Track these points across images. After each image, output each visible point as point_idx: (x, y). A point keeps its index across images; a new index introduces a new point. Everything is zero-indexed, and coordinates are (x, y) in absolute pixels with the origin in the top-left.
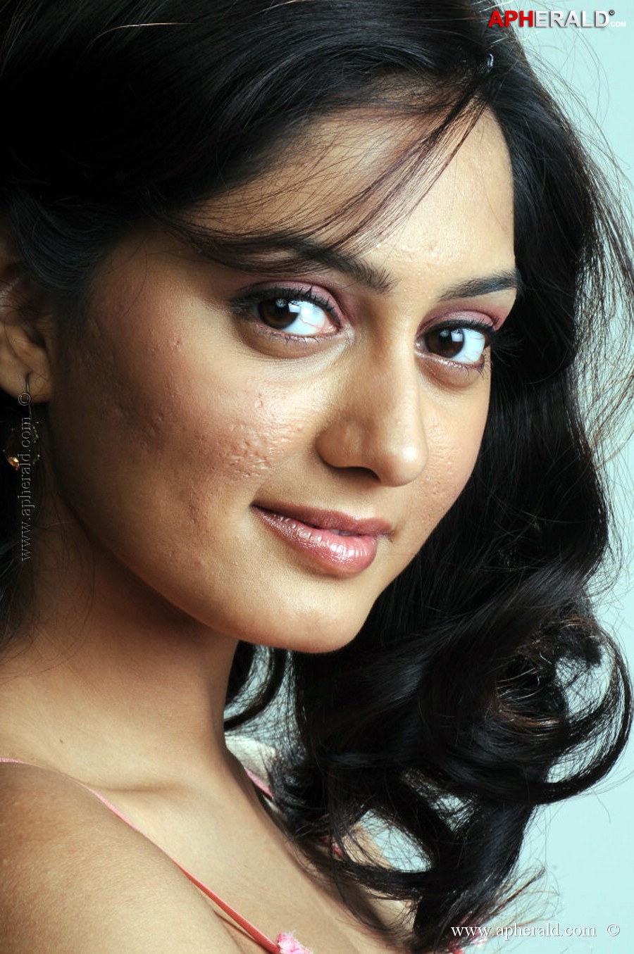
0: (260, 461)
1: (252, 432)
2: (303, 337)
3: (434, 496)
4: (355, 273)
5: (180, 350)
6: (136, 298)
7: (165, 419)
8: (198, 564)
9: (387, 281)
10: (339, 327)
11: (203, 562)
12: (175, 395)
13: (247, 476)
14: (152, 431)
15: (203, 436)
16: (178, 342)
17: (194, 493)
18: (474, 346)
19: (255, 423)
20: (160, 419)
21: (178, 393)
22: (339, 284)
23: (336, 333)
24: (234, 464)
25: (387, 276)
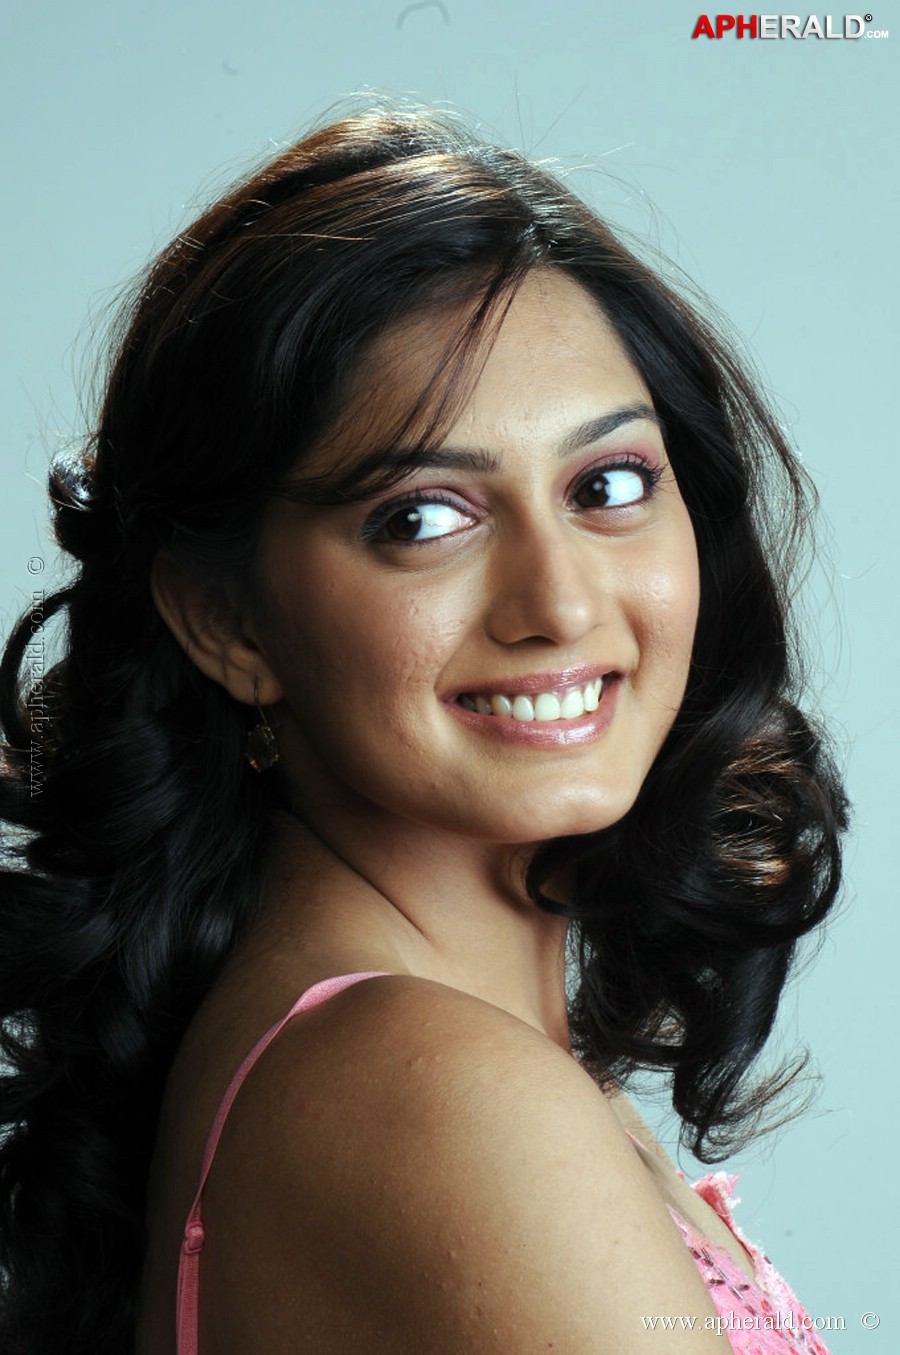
1: (414, 640)
22: (449, 480)
23: (475, 525)
24: (409, 678)
25: (488, 453)
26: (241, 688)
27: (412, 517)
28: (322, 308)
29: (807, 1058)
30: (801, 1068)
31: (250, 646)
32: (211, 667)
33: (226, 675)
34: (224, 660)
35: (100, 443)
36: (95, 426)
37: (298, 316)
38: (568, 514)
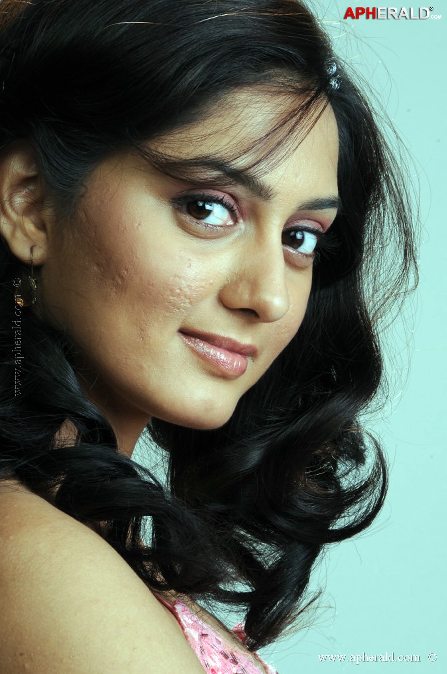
0: (187, 301)
1: (183, 282)
2: (215, 226)
4: (252, 186)
5: (140, 229)
6: (113, 197)
7: (129, 273)
8: (141, 367)
9: (270, 194)
10: (236, 221)
11: (144, 365)
12: (136, 257)
13: (178, 311)
14: (120, 281)
15: (153, 284)
16: (139, 224)
17: (144, 321)
18: (310, 243)
19: (186, 276)
20: (125, 272)
21: (138, 256)
23: (234, 225)
25: (271, 190)
33: (14, 235)
34: (17, 226)
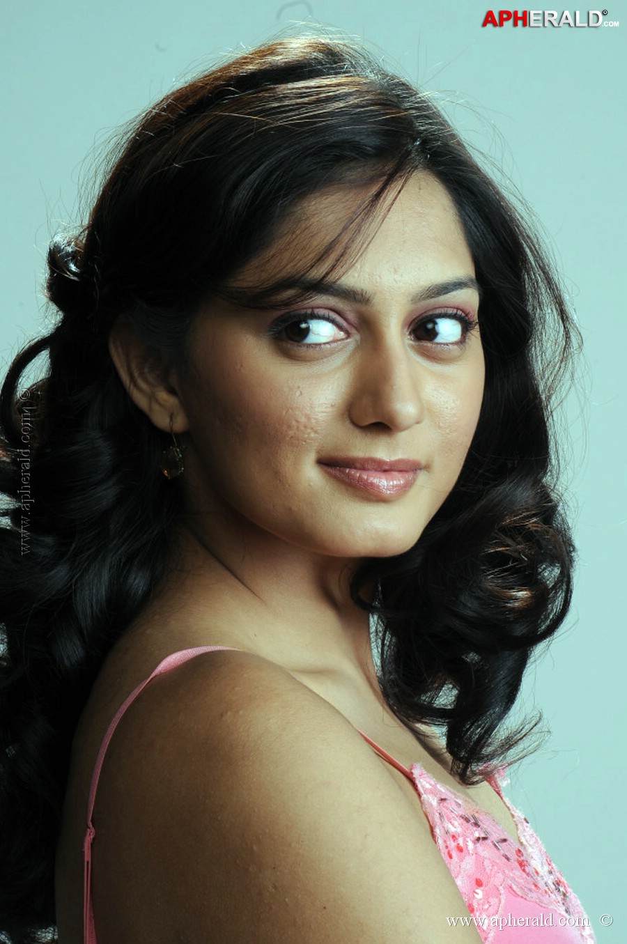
0: (309, 431)
1: (297, 413)
3: (449, 436)
5: (243, 371)
10: (348, 334)
13: (304, 443)
19: (299, 407)
22: (336, 305)
23: (347, 338)
24: (292, 437)
25: (366, 292)
26: (161, 420)
27: (304, 326)
28: (271, 173)
29: (540, 719)
30: (536, 725)
31: (172, 391)
32: (141, 400)
33: (150, 407)
34: (152, 398)
35: (88, 234)
36: (86, 221)
37: (253, 176)
38: (409, 341)
